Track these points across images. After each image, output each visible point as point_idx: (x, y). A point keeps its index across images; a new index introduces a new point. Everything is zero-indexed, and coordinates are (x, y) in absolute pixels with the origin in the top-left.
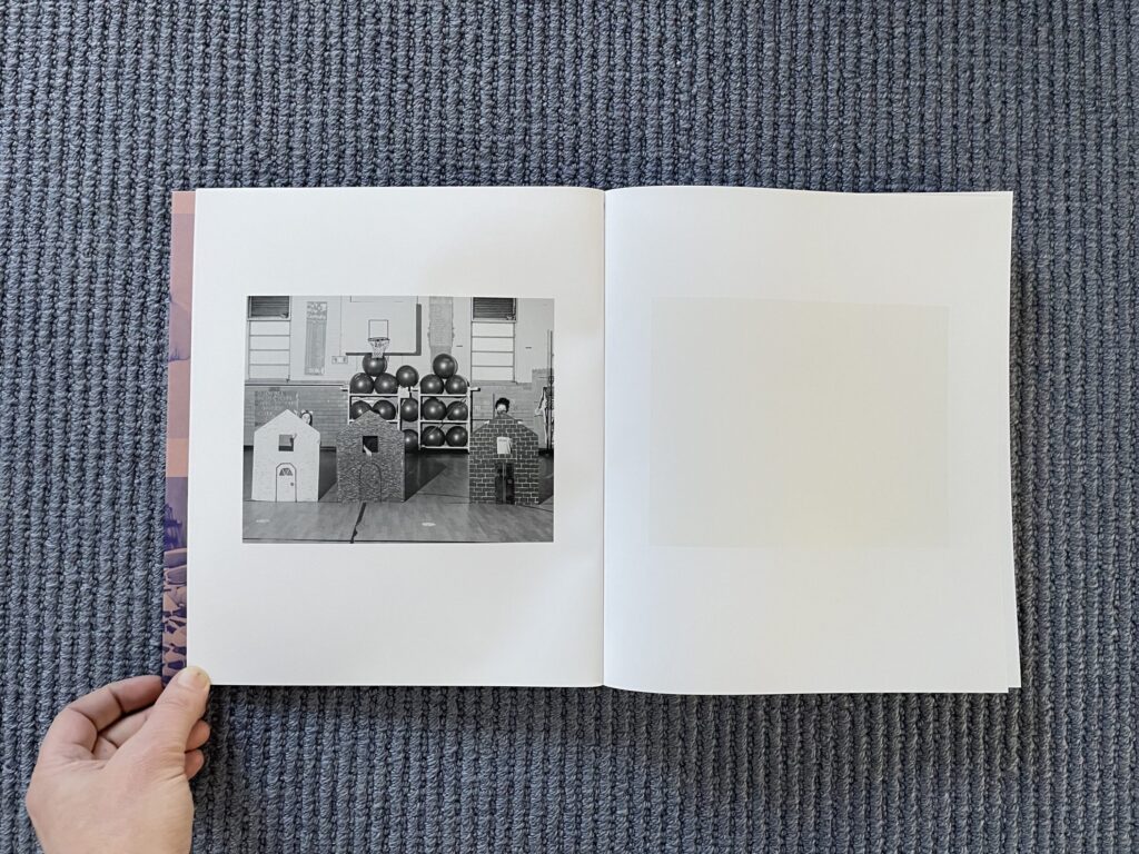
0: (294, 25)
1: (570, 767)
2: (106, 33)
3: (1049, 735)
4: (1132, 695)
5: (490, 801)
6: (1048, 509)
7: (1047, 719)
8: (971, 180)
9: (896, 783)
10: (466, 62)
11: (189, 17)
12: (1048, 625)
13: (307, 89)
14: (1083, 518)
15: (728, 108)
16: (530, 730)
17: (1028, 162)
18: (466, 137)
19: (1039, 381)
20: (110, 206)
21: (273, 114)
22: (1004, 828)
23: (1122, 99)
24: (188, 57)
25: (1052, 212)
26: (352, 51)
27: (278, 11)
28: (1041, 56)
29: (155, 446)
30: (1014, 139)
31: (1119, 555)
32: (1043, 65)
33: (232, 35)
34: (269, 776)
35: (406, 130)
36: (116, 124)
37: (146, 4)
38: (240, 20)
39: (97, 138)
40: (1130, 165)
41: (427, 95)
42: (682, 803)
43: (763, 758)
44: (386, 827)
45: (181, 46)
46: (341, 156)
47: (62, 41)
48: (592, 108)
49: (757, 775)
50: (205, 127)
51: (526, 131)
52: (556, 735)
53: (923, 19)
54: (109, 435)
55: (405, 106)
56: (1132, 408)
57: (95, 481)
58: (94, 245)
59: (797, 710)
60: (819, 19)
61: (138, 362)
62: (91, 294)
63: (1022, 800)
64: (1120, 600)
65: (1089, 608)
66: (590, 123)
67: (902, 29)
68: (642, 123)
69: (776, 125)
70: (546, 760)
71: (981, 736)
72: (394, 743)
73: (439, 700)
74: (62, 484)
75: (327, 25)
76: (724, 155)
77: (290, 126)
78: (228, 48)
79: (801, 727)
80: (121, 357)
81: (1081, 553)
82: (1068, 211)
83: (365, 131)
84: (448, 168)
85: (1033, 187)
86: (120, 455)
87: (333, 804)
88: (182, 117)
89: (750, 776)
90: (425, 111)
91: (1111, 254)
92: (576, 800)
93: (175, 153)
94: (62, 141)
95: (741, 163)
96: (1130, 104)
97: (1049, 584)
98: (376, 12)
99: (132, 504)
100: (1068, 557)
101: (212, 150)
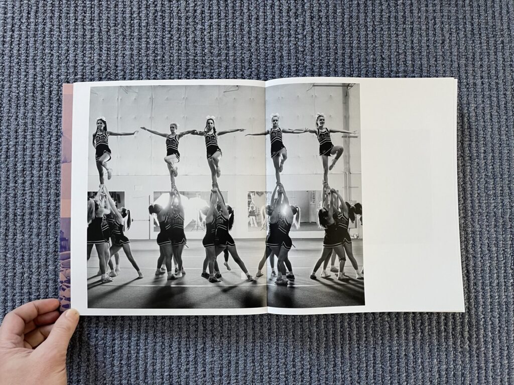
0: (116, 9)
1: (257, 353)
2: (29, 16)
3: (483, 330)
5: (220, 371)
7: (482, 323)
8: (436, 70)
9: (411, 355)
11: (68, 7)
12: (480, 278)
13: (124, 39)
15: (321, 40)
16: (237, 336)
17: (463, 61)
18: (198, 58)
19: (471, 164)
20: (33, 96)
22: (463, 375)
23: (505, 30)
24: (68, 26)
25: (475, 84)
26: (144, 20)
28: (467, 12)
29: (57, 208)
30: (456, 51)
32: (468, 16)
33: (88, 15)
34: (115, 362)
35: (170, 56)
36: (35, 58)
37: (48, 2)
40: (510, 61)
41: (180, 39)
42: (310, 368)
43: (348, 345)
45: (64, 21)
47: (9, 20)
48: (257, 43)
51: (227, 54)
52: (250, 338)
54: (35, 203)
55: (170, 45)
57: (29, 225)
58: (26, 114)
59: (363, 322)
61: (48, 168)
62: (25, 137)
63: (471, 361)
66: (257, 50)
69: (344, 48)
70: (246, 350)
71: (451, 332)
72: (174, 344)
74: (14, 227)
75: (132, 8)
76: (320, 63)
77: (116, 56)
79: (365, 330)
82: (483, 83)
83: (151, 57)
87: (145, 373)
89: (342, 354)
90: (179, 47)
91: (503, 103)
93: (62, 70)
94: (10, 66)
95: (328, 66)
96: (509, 33)
97: (480, 259)
99: (47, 235)
101: (80, 69)
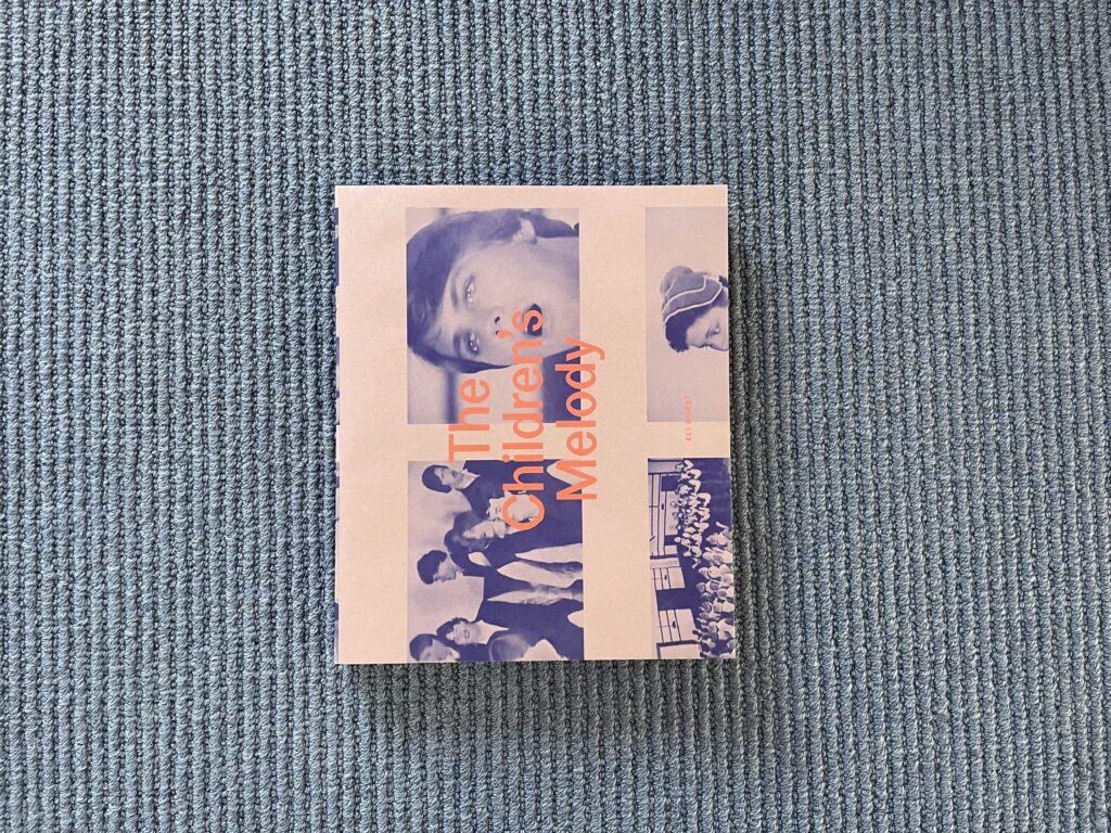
4: (1053, 638)
6: (965, 467)
10: (398, 72)
14: (998, 473)
21: (217, 130)
27: (217, 33)
31: (1034, 507)
38: (182, 43)
39: (52, 161)
44: (357, 795)
46: (283, 166)
49: (704, 729)
50: (154, 145)
53: (827, 12)
56: (1039, 368)
60: (729, 17)
64: (1037, 548)
65: (1008, 558)
67: (807, 22)
68: (567, 121)
73: (401, 674)
78: (172, 69)
80: (85, 366)
81: (998, 506)
84: (386, 173)
85: (937, 165)
86: (89, 458)
88: (132, 137)
92: (535, 761)
98: (311, 29)
100: (986, 511)
